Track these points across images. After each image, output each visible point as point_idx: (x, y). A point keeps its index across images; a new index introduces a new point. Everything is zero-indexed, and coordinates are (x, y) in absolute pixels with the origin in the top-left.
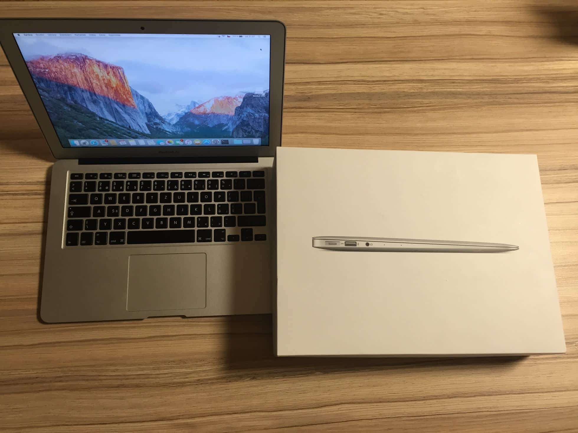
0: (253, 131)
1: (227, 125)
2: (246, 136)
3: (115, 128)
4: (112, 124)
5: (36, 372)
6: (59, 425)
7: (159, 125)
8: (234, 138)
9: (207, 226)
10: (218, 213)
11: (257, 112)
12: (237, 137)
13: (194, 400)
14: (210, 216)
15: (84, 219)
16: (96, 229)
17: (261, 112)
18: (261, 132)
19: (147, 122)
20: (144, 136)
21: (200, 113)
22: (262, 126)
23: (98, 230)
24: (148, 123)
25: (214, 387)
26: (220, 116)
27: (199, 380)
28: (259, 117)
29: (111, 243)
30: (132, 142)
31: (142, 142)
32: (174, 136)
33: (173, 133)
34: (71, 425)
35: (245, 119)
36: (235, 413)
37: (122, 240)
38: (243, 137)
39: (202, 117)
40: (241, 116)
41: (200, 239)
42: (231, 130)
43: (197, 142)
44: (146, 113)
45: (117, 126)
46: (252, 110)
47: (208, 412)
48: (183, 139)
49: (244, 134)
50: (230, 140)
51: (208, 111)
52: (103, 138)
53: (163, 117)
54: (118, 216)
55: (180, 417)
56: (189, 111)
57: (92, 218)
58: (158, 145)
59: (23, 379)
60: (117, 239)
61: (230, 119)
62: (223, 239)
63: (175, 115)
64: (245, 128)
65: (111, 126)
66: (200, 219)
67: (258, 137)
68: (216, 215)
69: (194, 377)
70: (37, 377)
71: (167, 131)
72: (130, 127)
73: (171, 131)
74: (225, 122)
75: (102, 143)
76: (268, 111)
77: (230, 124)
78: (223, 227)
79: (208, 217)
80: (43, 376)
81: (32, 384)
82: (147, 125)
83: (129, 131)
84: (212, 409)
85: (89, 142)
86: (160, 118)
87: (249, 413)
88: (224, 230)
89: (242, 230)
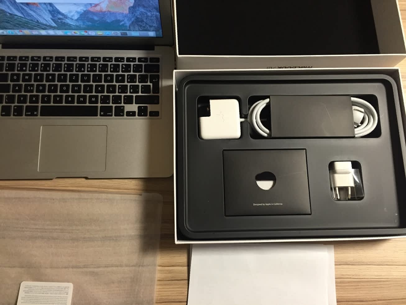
0: (148, 26)
1: (123, 21)
2: (141, 30)
3: (25, 22)
4: (22, 18)
7: (63, 19)
8: (131, 31)
9: (109, 103)
10: (119, 92)
11: (148, 11)
12: (134, 31)
14: (111, 95)
15: (5, 94)
16: (14, 103)
17: (152, 11)
18: (155, 27)
19: (51, 17)
20: (51, 28)
21: (97, 11)
22: (155, 22)
23: (16, 104)
24: (53, 18)
26: (115, 13)
28: (151, 15)
29: (26, 115)
30: (43, 33)
31: (51, 32)
32: (78, 28)
33: (77, 26)
35: (138, 16)
37: (35, 113)
38: (139, 30)
39: (100, 14)
40: (135, 15)
41: (102, 113)
42: (128, 25)
43: (100, 33)
44: (49, 11)
45: (26, 20)
46: (144, 9)
48: (87, 31)
49: (140, 28)
50: (128, 32)
51: (104, 10)
52: (18, 29)
53: (65, 14)
54: (33, 92)
56: (87, 9)
57: (11, 93)
58: (66, 35)
60: (32, 112)
61: (125, 16)
62: (122, 114)
63: (76, 12)
64: (140, 23)
65: (21, 20)
66: (102, 97)
67: (153, 31)
68: (117, 94)
71: (72, 25)
72: (37, 21)
73: (74, 25)
74: (121, 19)
75: (17, 32)
76: (159, 11)
77: (126, 20)
78: (122, 104)
79: (109, 96)
82: (52, 19)
83: (38, 24)
85: (6, 32)
86: (63, 14)
88: (124, 107)
89: (139, 107)
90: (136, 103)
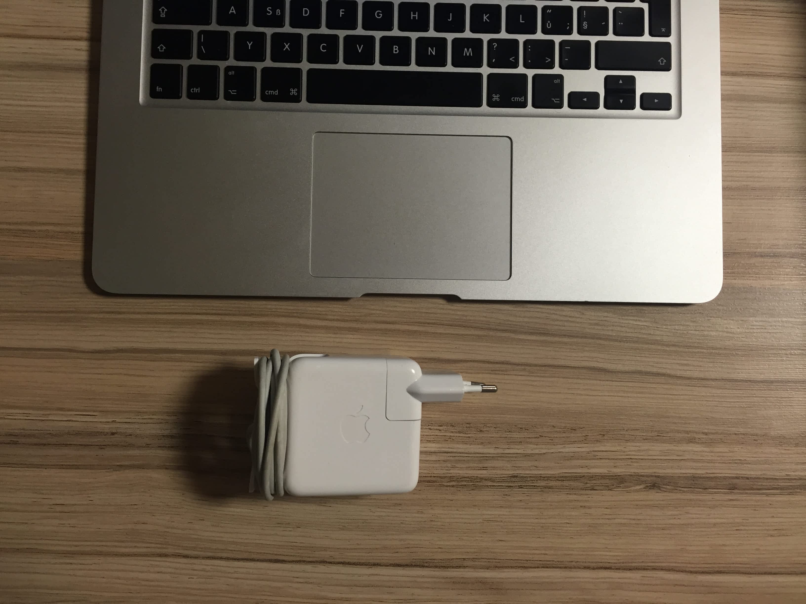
5: (110, 420)
6: (166, 556)
9: (516, 66)
10: (544, 31)
13: (501, 524)
14: (522, 38)
15: (196, 29)
16: (226, 59)
23: (232, 62)
25: (552, 497)
27: (517, 477)
29: (265, 98)
34: (196, 557)
36: (606, 568)
37: (293, 92)
41: (496, 98)
47: (536, 558)
54: (281, 25)
55: (466, 563)
57: (214, 27)
59: (78, 434)
60: (281, 87)
62: (555, 101)
66: (495, 45)
68: (539, 36)
69: (502, 468)
70: (114, 431)
78: (557, 70)
79: (516, 41)
80: (129, 431)
81: (102, 447)
84: (547, 552)
87: (640, 571)
88: (561, 77)
89: (607, 79)
90: (598, 67)
